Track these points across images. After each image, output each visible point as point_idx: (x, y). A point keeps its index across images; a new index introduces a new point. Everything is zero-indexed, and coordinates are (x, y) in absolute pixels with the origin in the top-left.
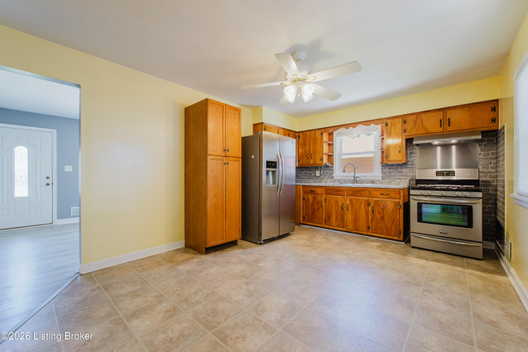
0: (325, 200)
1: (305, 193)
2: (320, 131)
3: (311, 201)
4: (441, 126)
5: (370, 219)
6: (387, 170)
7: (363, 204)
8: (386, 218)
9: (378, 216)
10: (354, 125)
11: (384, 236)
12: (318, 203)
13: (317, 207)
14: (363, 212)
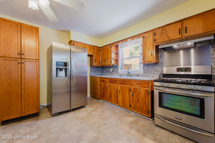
0: (109, 86)
1: (100, 81)
2: (110, 46)
3: (103, 86)
4: (180, 34)
5: (131, 100)
6: (146, 68)
7: (127, 90)
8: (140, 100)
9: (136, 99)
10: (126, 40)
11: (139, 113)
12: (106, 88)
13: (105, 90)
14: (127, 95)
